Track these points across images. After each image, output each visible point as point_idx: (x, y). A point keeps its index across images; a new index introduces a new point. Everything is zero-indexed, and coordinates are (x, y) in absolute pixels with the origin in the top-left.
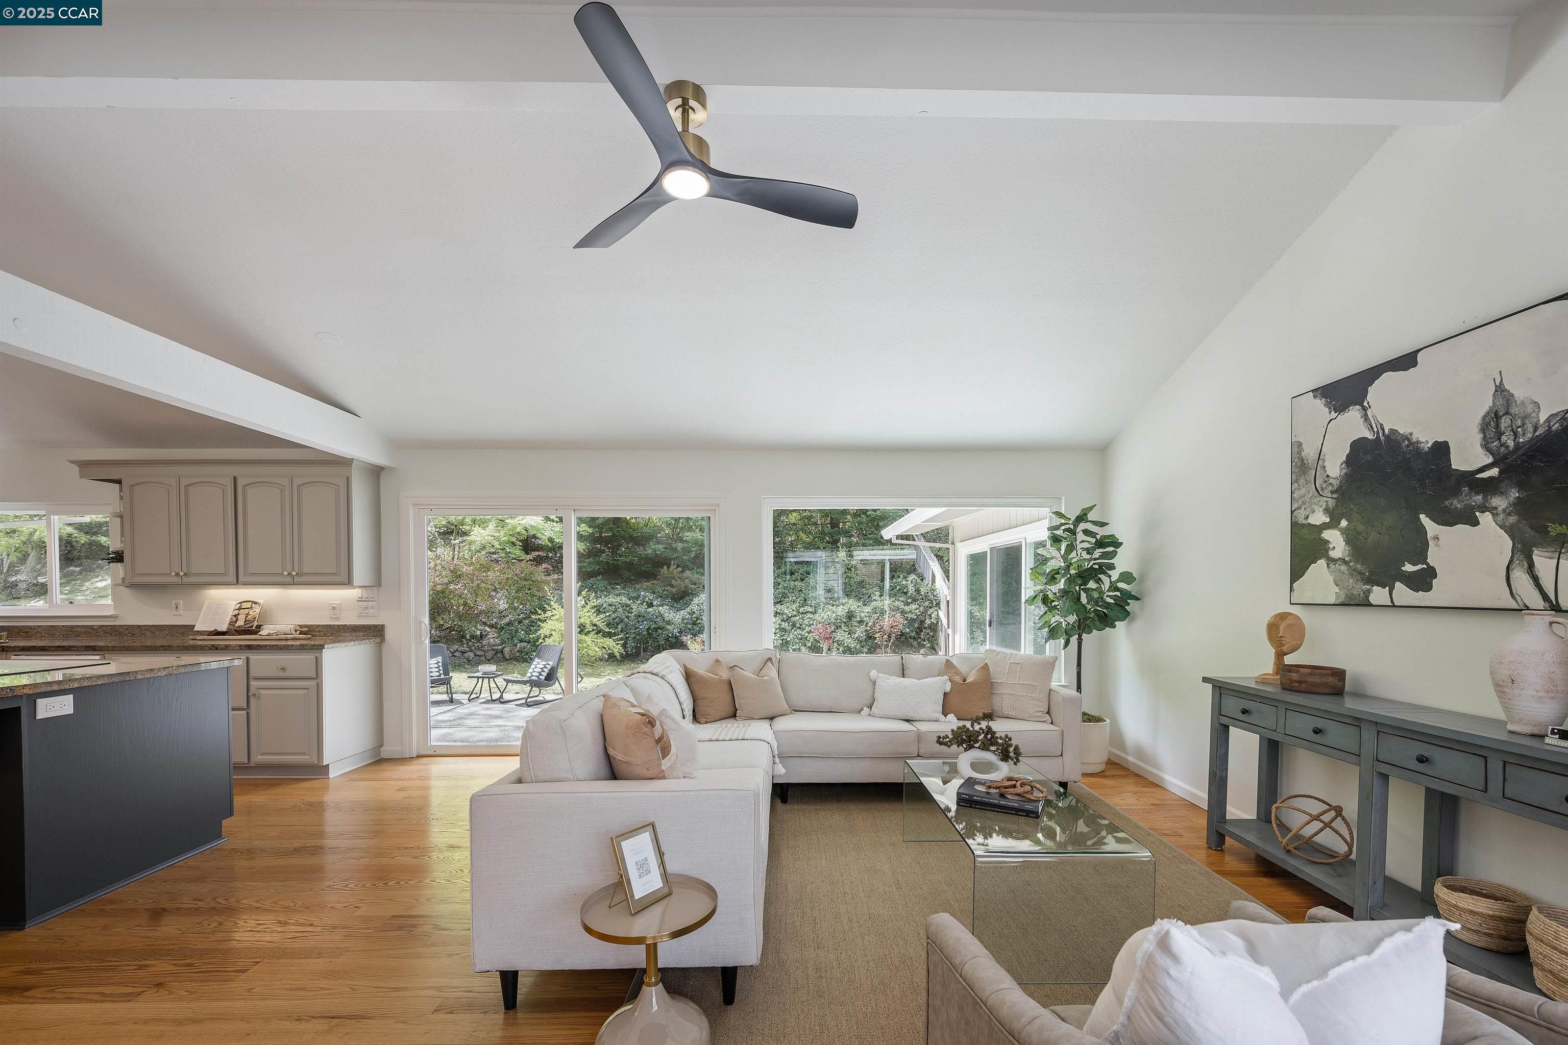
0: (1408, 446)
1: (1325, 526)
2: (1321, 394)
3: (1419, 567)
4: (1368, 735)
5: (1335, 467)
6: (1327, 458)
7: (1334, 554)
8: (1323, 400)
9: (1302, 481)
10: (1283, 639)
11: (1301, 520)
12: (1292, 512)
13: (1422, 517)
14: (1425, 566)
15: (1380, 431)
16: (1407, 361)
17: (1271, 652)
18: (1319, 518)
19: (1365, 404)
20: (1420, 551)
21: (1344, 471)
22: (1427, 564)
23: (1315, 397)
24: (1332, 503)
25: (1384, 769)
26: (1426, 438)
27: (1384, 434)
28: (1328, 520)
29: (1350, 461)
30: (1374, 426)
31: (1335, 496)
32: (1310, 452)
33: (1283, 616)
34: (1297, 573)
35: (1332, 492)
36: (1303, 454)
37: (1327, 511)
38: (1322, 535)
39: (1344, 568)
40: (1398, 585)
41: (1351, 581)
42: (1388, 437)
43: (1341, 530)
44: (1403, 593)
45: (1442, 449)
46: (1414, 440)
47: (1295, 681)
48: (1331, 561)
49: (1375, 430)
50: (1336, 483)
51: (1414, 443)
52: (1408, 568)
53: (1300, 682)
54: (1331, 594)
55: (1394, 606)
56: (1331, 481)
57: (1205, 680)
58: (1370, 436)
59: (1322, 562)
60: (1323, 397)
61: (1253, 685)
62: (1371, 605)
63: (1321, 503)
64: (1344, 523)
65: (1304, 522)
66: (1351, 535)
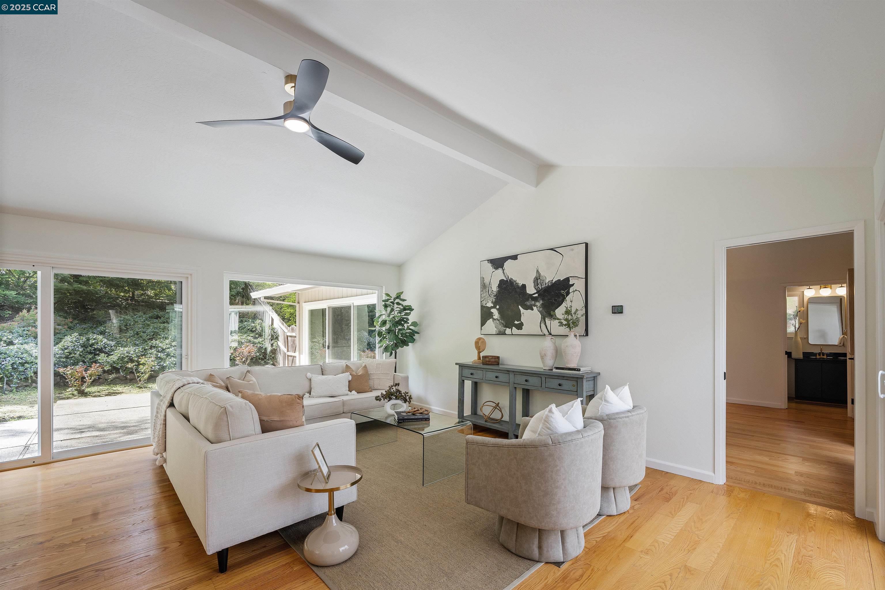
0: (515, 284)
1: (492, 307)
2: (490, 262)
3: (519, 322)
4: (512, 375)
5: (495, 288)
6: (492, 284)
7: (494, 317)
8: (491, 264)
9: (484, 291)
10: (480, 347)
11: (484, 305)
12: (481, 302)
13: (520, 306)
14: (520, 322)
15: (508, 278)
16: (515, 257)
17: (476, 352)
18: (490, 305)
19: (503, 268)
20: (518, 316)
21: (498, 289)
22: (521, 322)
23: (488, 263)
24: (494, 300)
25: (516, 386)
26: (520, 282)
27: (509, 279)
28: (493, 305)
29: (500, 286)
30: (506, 276)
31: (495, 297)
32: (487, 281)
33: (479, 339)
34: (483, 323)
35: (494, 296)
36: (484, 281)
37: (492, 302)
38: (491, 310)
39: (498, 322)
40: (513, 327)
41: (500, 326)
42: (510, 280)
43: (497, 309)
44: (515, 330)
45: (524, 286)
46: (517, 282)
47: (487, 361)
48: (494, 319)
49: (506, 277)
50: (495, 293)
51: (517, 283)
52: (516, 322)
53: (489, 361)
54: (494, 331)
55: (512, 334)
56: (494, 292)
57: (456, 364)
58: (505, 279)
59: (491, 320)
60: (491, 263)
61: (471, 364)
62: (506, 334)
63: (490, 300)
64: (498, 307)
65: (485, 305)
66: (500, 311)
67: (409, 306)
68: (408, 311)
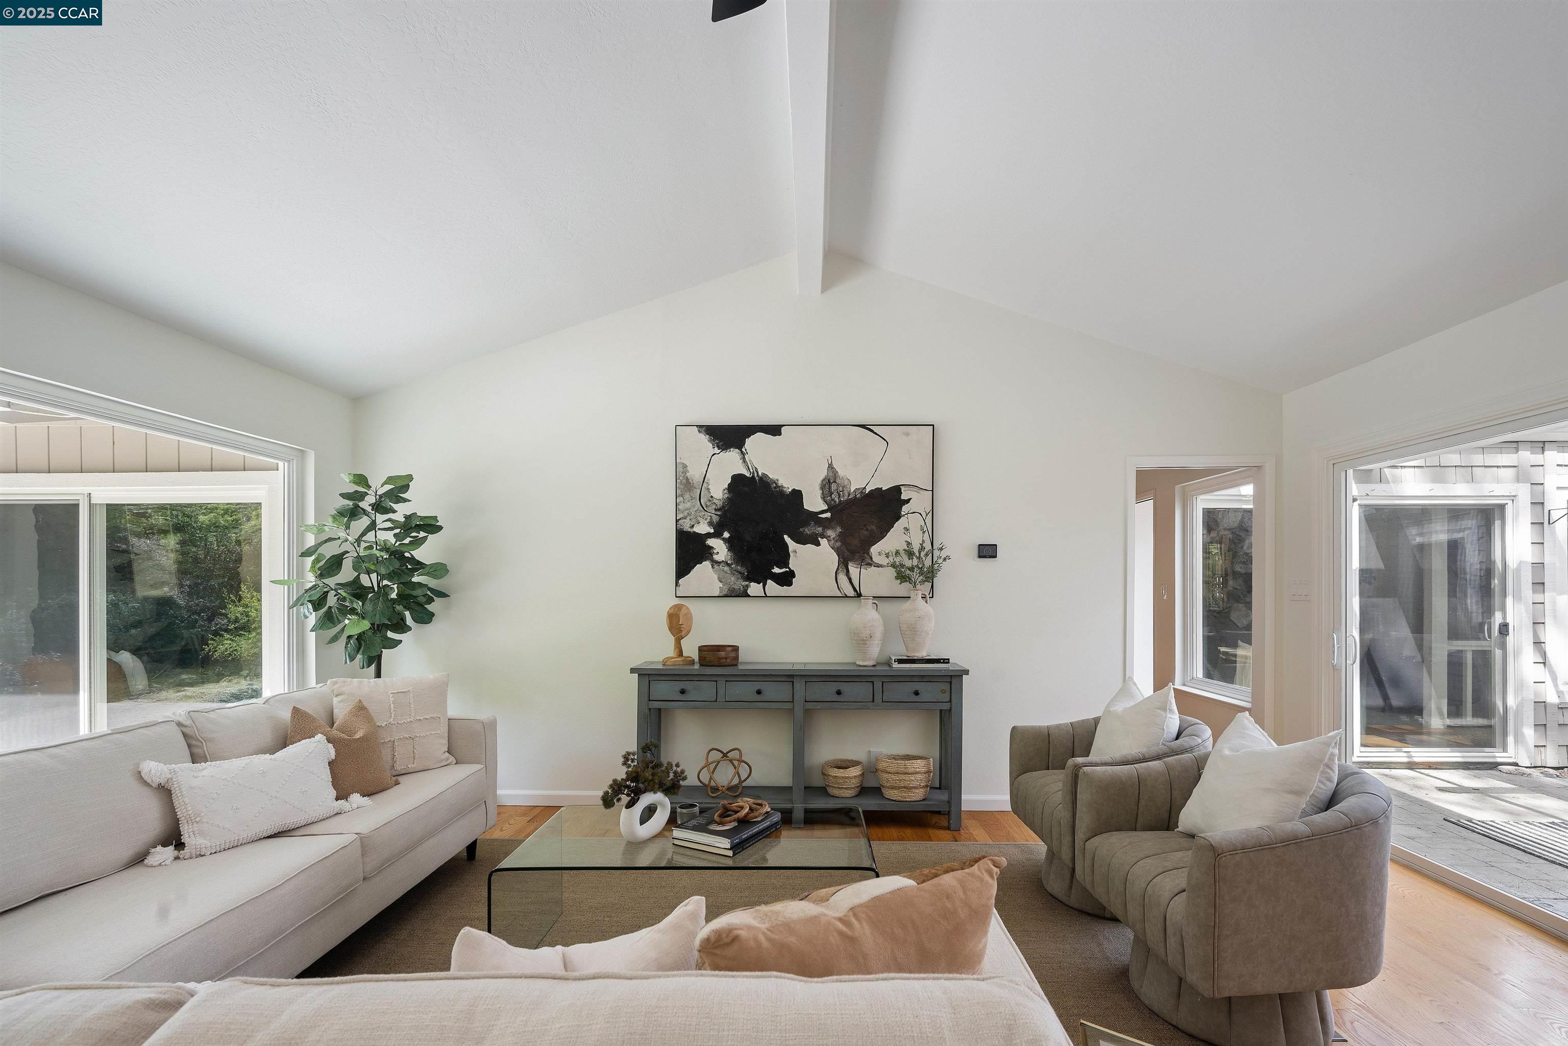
0: (775, 488)
1: (709, 535)
2: (705, 431)
3: (784, 570)
4: (799, 685)
5: (718, 490)
6: (710, 483)
7: (716, 557)
8: (708, 436)
9: (687, 496)
10: (682, 626)
11: (687, 528)
12: (677, 521)
13: (786, 537)
14: (787, 569)
15: (755, 473)
16: (774, 430)
17: (672, 639)
18: (703, 528)
19: (743, 450)
20: (784, 559)
21: (727, 496)
22: (789, 568)
23: (699, 431)
24: (716, 519)
25: (810, 706)
26: (788, 484)
27: (758, 475)
28: (712, 531)
29: (731, 488)
30: (750, 468)
31: (719, 513)
32: (695, 474)
33: (678, 607)
34: (683, 569)
35: (716, 510)
36: (688, 474)
37: (711, 524)
38: (707, 542)
39: (726, 568)
40: (769, 582)
41: (733, 579)
42: (761, 479)
43: (724, 540)
44: (772, 587)
45: (797, 495)
46: (780, 485)
48: (715, 563)
49: (752, 471)
50: (720, 504)
51: (779, 487)
52: (776, 570)
54: (716, 588)
55: (767, 596)
56: (715, 501)
57: (633, 671)
58: (748, 475)
59: (707, 564)
60: (708, 434)
61: (661, 667)
62: (749, 596)
63: (706, 517)
64: (726, 535)
65: (689, 530)
66: (731, 544)
67: (426, 519)
68: (422, 534)
